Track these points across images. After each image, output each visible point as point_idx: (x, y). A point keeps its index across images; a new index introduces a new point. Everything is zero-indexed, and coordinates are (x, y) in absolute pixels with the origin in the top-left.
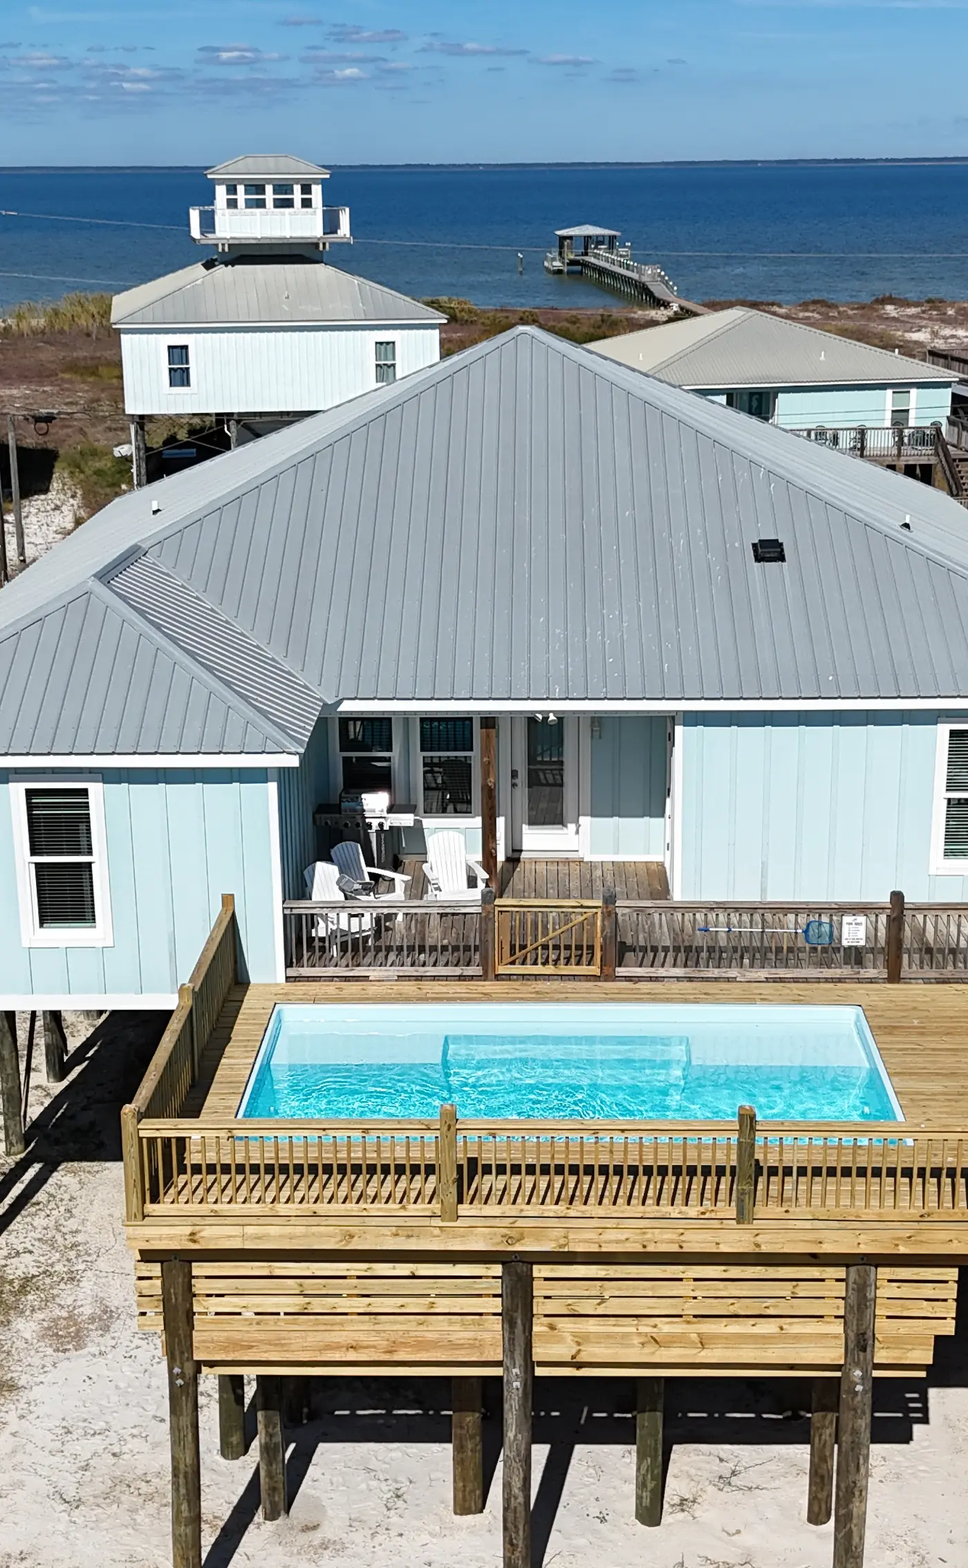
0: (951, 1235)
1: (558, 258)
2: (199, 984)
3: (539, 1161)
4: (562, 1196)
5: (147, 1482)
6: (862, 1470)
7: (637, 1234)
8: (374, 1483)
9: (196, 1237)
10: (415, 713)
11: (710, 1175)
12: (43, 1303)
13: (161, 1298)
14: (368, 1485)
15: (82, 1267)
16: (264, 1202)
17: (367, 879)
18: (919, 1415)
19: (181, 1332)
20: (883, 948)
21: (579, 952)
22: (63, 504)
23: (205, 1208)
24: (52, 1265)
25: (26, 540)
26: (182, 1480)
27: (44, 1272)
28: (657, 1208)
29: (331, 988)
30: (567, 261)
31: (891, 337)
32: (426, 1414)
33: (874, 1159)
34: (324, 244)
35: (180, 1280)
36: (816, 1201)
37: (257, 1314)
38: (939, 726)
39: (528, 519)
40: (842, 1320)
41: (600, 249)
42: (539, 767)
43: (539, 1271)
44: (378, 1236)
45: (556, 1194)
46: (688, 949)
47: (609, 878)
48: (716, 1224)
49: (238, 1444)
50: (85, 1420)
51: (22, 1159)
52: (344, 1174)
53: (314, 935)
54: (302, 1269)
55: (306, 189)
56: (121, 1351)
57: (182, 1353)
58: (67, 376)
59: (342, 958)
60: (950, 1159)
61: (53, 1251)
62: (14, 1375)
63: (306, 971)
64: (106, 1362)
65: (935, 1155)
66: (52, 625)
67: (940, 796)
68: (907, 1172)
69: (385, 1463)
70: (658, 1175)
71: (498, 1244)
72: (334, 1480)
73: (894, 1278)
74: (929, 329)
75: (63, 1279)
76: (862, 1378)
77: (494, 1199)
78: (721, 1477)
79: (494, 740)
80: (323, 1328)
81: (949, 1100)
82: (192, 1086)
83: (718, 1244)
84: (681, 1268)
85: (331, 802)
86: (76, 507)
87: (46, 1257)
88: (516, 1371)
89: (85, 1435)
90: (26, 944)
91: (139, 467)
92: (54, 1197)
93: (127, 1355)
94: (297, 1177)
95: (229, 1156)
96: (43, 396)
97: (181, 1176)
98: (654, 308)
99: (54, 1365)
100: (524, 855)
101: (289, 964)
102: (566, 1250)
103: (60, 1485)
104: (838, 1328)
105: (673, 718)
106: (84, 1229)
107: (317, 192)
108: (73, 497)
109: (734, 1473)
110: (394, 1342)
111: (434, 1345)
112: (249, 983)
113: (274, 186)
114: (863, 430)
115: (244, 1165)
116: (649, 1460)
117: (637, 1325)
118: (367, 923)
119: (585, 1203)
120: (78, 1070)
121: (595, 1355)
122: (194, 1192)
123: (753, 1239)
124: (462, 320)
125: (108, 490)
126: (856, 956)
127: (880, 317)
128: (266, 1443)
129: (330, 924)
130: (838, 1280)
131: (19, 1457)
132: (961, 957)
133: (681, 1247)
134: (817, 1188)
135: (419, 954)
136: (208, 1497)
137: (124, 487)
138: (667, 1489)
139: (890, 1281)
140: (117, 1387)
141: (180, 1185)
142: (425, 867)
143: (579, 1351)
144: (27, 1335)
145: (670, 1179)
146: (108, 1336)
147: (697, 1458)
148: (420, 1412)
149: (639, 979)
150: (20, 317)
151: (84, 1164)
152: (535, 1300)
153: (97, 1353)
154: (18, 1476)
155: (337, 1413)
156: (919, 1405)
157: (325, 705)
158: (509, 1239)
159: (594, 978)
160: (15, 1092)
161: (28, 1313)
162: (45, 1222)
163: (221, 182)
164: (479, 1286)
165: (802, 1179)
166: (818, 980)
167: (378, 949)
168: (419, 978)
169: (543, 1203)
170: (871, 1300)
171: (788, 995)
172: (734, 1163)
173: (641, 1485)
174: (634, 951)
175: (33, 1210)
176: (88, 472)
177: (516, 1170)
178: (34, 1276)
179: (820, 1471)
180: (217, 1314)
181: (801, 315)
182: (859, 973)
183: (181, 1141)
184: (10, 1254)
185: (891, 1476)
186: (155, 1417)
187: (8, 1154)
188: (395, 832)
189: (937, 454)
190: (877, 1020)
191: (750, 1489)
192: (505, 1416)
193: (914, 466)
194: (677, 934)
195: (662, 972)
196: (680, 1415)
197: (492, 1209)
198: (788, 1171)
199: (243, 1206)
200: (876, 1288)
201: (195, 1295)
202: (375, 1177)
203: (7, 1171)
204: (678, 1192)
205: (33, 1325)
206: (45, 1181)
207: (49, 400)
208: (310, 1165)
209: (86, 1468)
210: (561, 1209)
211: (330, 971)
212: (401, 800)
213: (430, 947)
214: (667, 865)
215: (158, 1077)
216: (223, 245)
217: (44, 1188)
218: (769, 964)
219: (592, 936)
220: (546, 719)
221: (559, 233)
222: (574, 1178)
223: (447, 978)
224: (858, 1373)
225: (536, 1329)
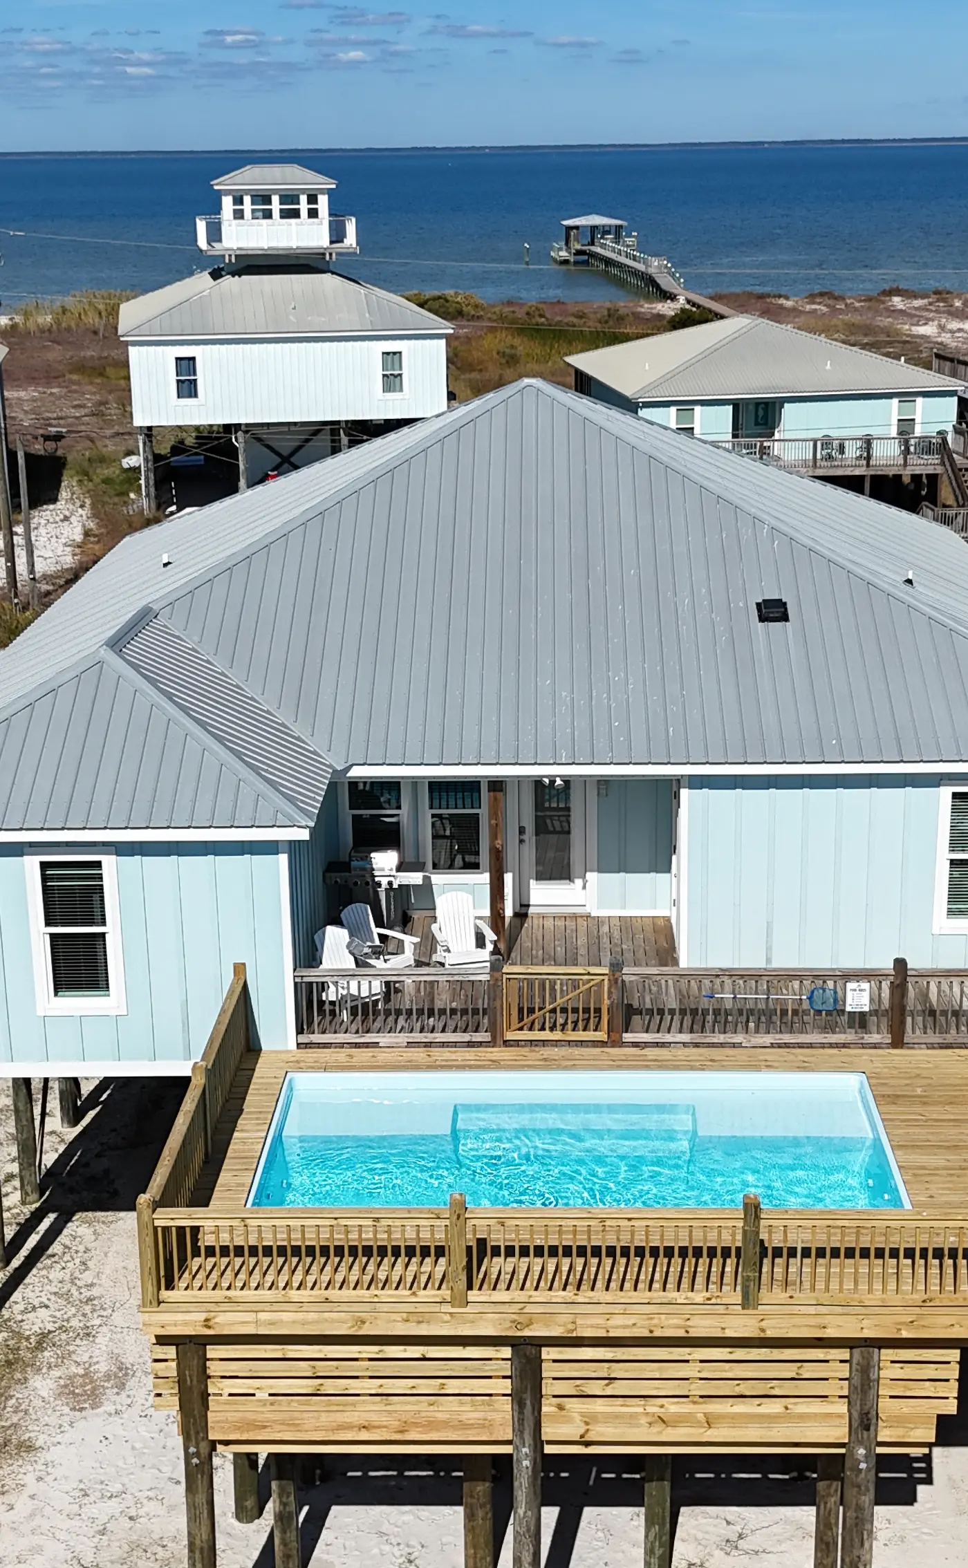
0: (952, 1320)
1: (564, 247)
2: (212, 1061)
3: (546, 1242)
4: (570, 1280)
5: (164, 1546)
6: (866, 1545)
7: (644, 1320)
8: (387, 1548)
9: (210, 1323)
10: (424, 777)
11: (715, 1256)
12: (60, 1360)
13: (176, 1380)
14: (381, 1550)
15: (97, 1322)
16: (277, 1288)
17: (377, 942)
18: (923, 1475)
19: (196, 1412)
20: (887, 1010)
21: (585, 1015)
22: (72, 514)
23: (219, 1295)
24: (68, 1321)
25: (36, 553)
26: (197, 1555)
27: (60, 1328)
28: (662, 1293)
29: (341, 1056)
30: (573, 251)
31: (898, 333)
32: (437, 1475)
33: (877, 1239)
34: (331, 254)
35: (195, 1362)
36: (820, 1285)
37: (271, 1395)
38: (942, 789)
39: (534, 578)
40: (846, 1400)
41: (607, 239)
42: (548, 813)
43: (548, 1353)
44: (389, 1321)
45: (564, 1278)
46: (694, 1012)
47: (616, 934)
48: (721, 1309)
49: (252, 1508)
50: (102, 1483)
51: (37, 1209)
52: (356, 1257)
53: (324, 998)
54: (313, 1351)
55: (312, 199)
56: (136, 1410)
57: (197, 1433)
58: (75, 377)
59: (352, 1022)
60: (952, 1239)
61: (69, 1306)
62: (32, 1435)
63: (317, 1038)
64: (122, 1421)
65: (938, 1234)
66: (65, 697)
67: (944, 855)
68: (910, 1253)
69: (397, 1526)
70: (665, 1256)
71: (507, 1329)
72: (347, 1544)
73: (897, 1359)
74: (936, 323)
75: (78, 1335)
76: (866, 1456)
77: (502, 1285)
78: (728, 1541)
79: (502, 804)
80: (335, 1408)
81: (952, 1175)
82: (205, 1162)
83: (723, 1329)
84: (688, 1350)
85: (342, 860)
86: (85, 518)
87: (62, 1312)
88: (526, 1450)
89: (102, 1498)
90: (40, 1013)
91: (147, 478)
92: (70, 1248)
93: (143, 1414)
94: (309, 1260)
95: (242, 1237)
96: (52, 399)
97: (195, 1259)
98: (661, 301)
99: (71, 1424)
100: (531, 910)
101: (300, 1031)
102: (574, 1335)
103: (77, 1550)
104: (842, 1407)
105: (679, 780)
106: (98, 1282)
107: (323, 202)
108: (82, 506)
109: (740, 1537)
110: (405, 1422)
111: (445, 1424)
112: (260, 1050)
113: (281, 197)
114: (869, 440)
115: (256, 1247)
116: (657, 1527)
117: (645, 1405)
118: (377, 987)
119: (593, 1289)
120: (92, 1114)
121: (602, 1435)
122: (208, 1277)
123: (758, 1325)
124: (468, 314)
125: (116, 499)
126: (860, 1021)
127: (887, 309)
128: (280, 1512)
129: (340, 989)
130: (842, 1361)
131: (38, 1521)
132: (964, 1019)
133: (687, 1332)
134: (821, 1270)
135: (429, 1018)
136: (224, 1562)
137: (132, 496)
138: (675, 1553)
139: (893, 1362)
140: (133, 1448)
141: (195, 1269)
142: (434, 927)
143: (588, 1430)
144: (44, 1394)
145: (677, 1261)
146: (124, 1394)
147: (705, 1521)
148: (431, 1473)
149: (646, 1045)
150: (27, 315)
151: (99, 1214)
152: (544, 1382)
153: (113, 1412)
154: (37, 1540)
155: (350, 1474)
156: (923, 1465)
157: (335, 771)
158: (517, 1324)
159: (602, 1044)
160: (31, 1142)
161: (44, 1370)
162: (60, 1275)
163: (228, 192)
164: (487, 1369)
165: (806, 1261)
166: (823, 1046)
167: (388, 1013)
168: (428, 1045)
169: (550, 1289)
170: (874, 1380)
171: (792, 1062)
172: (739, 1244)
173: (649, 1552)
174: (641, 1014)
175: (48, 1262)
176: (97, 480)
177: (524, 1251)
178: (50, 1332)
179: (825, 1538)
180: (231, 1395)
181: (808, 307)
182: (863, 1038)
183: (196, 1230)
184: (26, 1309)
185: (896, 1539)
186: (171, 1479)
187: (23, 1203)
188: (404, 888)
189: (943, 464)
190: (879, 1089)
191: (757, 1552)
192: (515, 1493)
193: (921, 475)
194: (683, 996)
195: (668, 1038)
196: (687, 1476)
197: (501, 1295)
198: (792, 1252)
199: (256, 1292)
200: (879, 1369)
201: (209, 1377)
202: (386, 1260)
203: (23, 1221)
204: (684, 1275)
205: (50, 1383)
206: (60, 1232)
207: (57, 402)
208: (321, 1247)
209: (103, 1532)
210: (569, 1294)
211: (341, 1038)
212: (410, 858)
213: (439, 1010)
214: (673, 921)
215: (172, 1162)
216: (230, 256)
217: (59, 1239)
218: (774, 1029)
219: (599, 999)
220: (553, 782)
221: (565, 223)
222: (582, 1260)
223: (455, 1044)
224: (862, 1451)
225: (544, 1409)
